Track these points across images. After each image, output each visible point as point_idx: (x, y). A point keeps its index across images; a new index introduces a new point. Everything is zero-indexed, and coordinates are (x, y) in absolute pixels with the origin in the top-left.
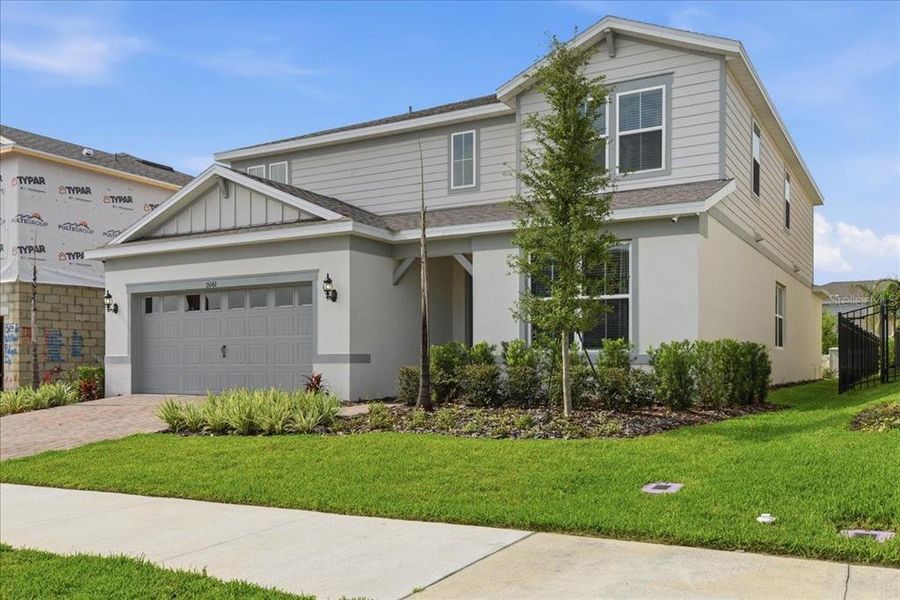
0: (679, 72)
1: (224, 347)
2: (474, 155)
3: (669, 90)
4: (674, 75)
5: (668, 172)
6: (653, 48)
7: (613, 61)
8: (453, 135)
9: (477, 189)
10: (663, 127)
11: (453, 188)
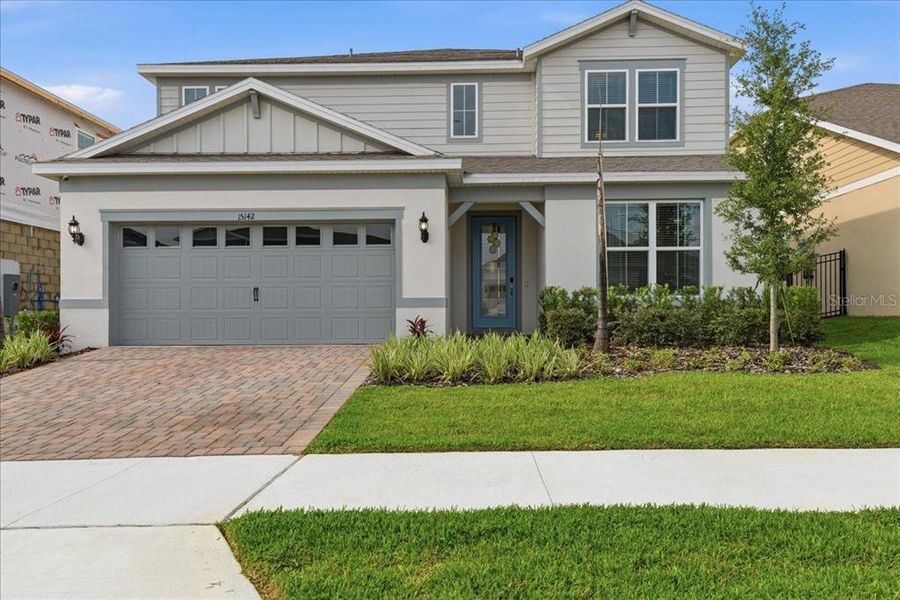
0: (690, 59)
1: (256, 289)
2: (477, 106)
3: (682, 73)
4: (687, 62)
5: (682, 143)
6: (668, 35)
7: (632, 40)
8: (452, 85)
9: (479, 140)
10: (677, 104)
11: (452, 136)
